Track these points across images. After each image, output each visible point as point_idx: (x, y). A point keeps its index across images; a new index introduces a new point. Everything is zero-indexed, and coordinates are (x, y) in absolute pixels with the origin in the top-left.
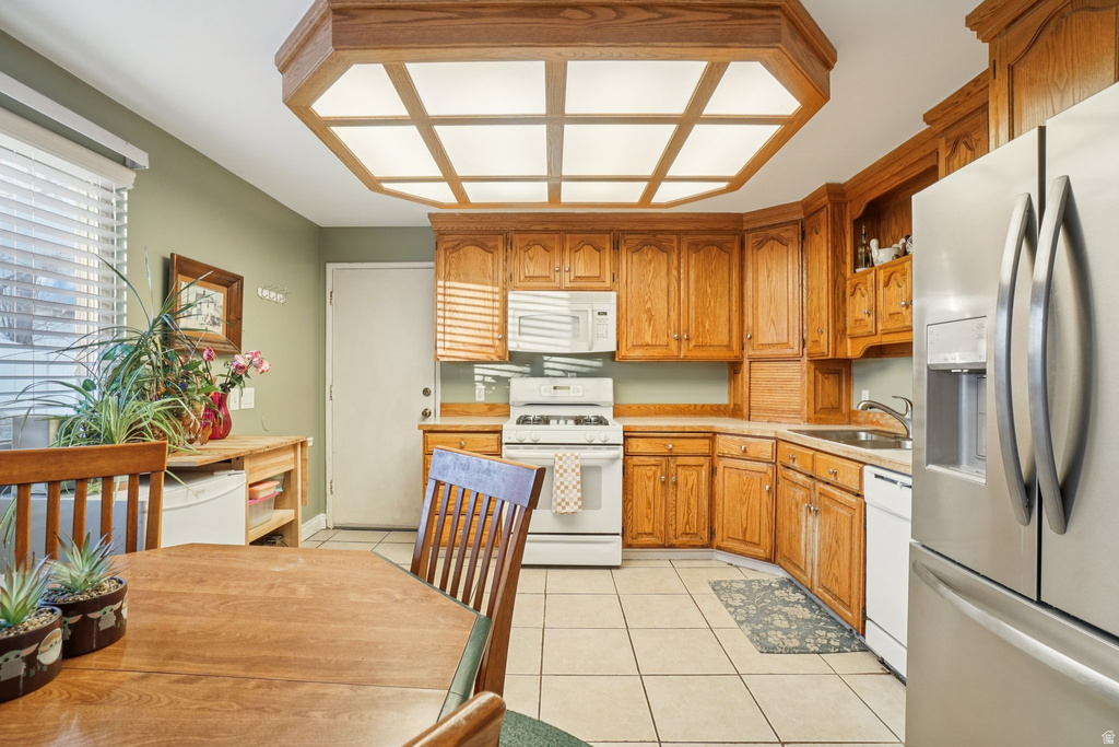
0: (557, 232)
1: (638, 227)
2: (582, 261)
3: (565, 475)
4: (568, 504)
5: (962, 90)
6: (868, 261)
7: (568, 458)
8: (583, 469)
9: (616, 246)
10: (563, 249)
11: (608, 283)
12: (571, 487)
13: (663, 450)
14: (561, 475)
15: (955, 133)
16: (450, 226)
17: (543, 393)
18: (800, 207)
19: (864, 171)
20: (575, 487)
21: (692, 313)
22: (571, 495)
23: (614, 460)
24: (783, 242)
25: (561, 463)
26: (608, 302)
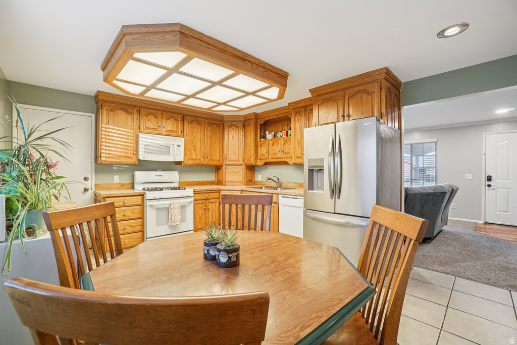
0: (160, 110)
1: (191, 114)
2: (170, 123)
3: (175, 210)
4: (176, 221)
5: (298, 101)
6: (265, 137)
7: (176, 203)
8: (181, 206)
9: (183, 120)
10: (162, 118)
11: (180, 134)
12: (177, 215)
13: (204, 198)
14: (174, 210)
15: (296, 110)
16: (109, 99)
17: (151, 178)
18: (243, 117)
19: (265, 112)
20: (179, 214)
21: (208, 148)
22: (177, 218)
23: (191, 202)
24: (237, 127)
25: (173, 205)
26: (181, 141)
